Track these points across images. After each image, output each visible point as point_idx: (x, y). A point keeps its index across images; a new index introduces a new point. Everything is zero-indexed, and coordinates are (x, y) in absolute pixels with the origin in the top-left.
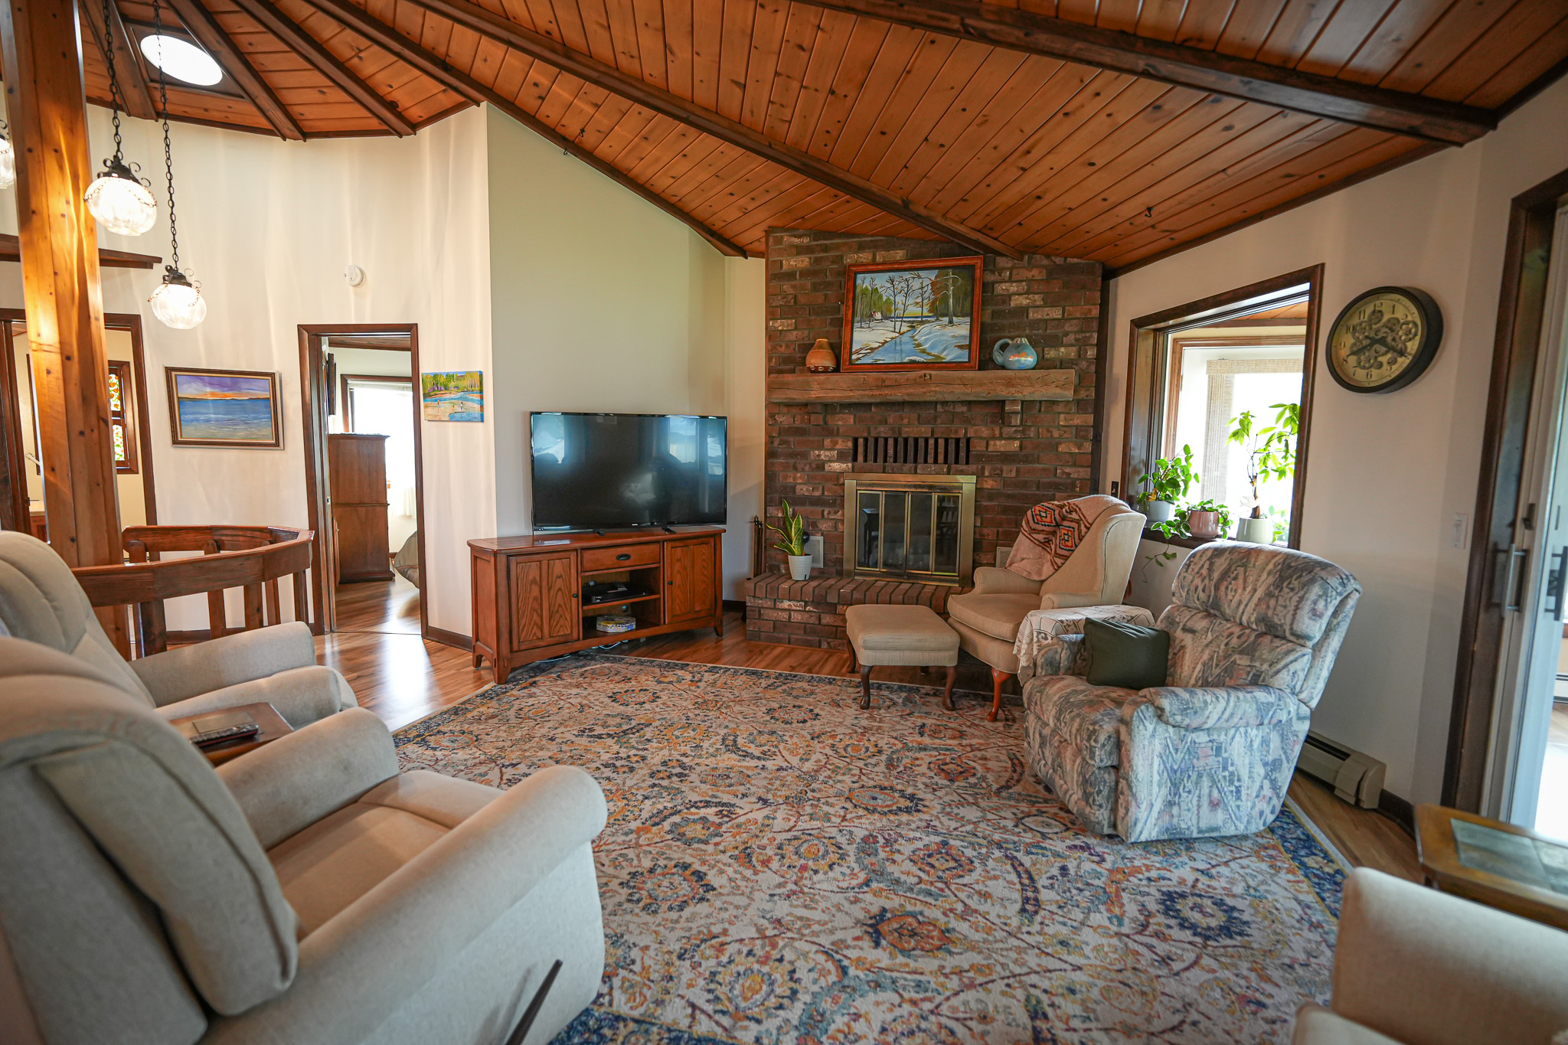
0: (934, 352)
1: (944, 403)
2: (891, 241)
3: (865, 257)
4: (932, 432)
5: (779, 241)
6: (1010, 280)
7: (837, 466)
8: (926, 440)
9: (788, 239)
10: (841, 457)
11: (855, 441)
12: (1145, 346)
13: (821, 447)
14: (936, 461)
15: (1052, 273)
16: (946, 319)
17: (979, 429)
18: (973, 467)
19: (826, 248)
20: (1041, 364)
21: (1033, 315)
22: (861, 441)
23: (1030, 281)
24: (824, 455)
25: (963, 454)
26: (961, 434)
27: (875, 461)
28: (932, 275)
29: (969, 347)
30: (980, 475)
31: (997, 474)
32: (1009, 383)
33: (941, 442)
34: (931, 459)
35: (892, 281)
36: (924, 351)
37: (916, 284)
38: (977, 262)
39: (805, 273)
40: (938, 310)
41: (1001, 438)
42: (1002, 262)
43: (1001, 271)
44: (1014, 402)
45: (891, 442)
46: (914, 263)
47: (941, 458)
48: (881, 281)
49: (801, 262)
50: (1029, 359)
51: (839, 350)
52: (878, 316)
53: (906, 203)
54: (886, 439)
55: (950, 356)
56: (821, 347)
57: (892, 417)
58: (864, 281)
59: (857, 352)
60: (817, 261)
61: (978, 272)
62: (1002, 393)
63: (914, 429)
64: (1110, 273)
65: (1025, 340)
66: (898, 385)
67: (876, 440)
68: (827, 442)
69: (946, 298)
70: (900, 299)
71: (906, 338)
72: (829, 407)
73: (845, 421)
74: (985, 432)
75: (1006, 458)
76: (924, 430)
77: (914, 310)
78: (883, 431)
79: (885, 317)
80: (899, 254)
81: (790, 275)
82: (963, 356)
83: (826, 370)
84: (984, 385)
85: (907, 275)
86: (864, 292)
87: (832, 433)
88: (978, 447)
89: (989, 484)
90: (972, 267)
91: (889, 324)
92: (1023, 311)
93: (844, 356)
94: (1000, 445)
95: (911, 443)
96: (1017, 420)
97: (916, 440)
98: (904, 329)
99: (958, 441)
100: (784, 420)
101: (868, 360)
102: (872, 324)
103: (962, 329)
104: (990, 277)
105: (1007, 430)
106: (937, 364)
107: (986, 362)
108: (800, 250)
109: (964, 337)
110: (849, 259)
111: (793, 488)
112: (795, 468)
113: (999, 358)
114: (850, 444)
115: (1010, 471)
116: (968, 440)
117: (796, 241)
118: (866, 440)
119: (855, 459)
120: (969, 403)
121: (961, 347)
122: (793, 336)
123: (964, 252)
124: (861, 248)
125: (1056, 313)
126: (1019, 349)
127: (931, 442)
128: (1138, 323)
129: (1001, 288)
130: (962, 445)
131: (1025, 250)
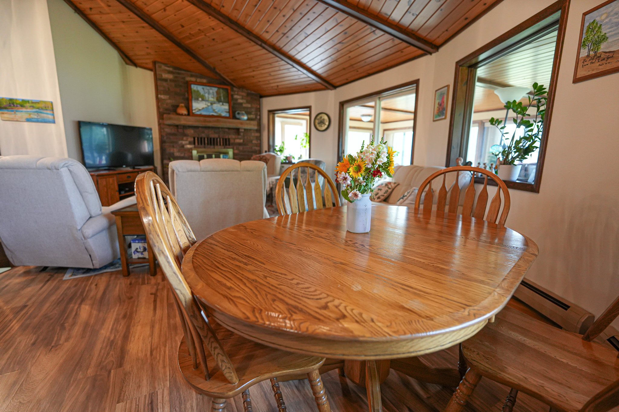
0: (219, 113)
1: (222, 128)
2: (202, 76)
3: (193, 79)
4: (219, 136)
5: (160, 67)
6: (238, 95)
7: (189, 146)
8: (217, 139)
9: (163, 67)
10: (190, 143)
11: (194, 138)
12: (271, 116)
13: (182, 140)
14: (220, 145)
15: (248, 94)
16: (221, 103)
17: (232, 137)
18: (231, 146)
19: (179, 74)
20: (249, 119)
21: (244, 105)
22: (196, 139)
23: (243, 96)
24: (184, 142)
25: (228, 143)
26: (227, 137)
27: (201, 144)
28: (216, 89)
29: (229, 112)
30: (233, 149)
31: (237, 149)
32: (242, 124)
33: (221, 140)
34: (219, 144)
35: (203, 89)
36: (216, 112)
37: (211, 91)
38: (228, 88)
39: (171, 80)
40: (219, 100)
41: (238, 138)
42: (235, 89)
43: (235, 91)
44: (242, 129)
45: (206, 139)
46: (210, 84)
47: (222, 144)
48: (200, 88)
49: (171, 76)
50: (245, 118)
51: (189, 108)
52: (200, 99)
53: (214, 69)
54: (204, 139)
55: (224, 114)
56: (182, 107)
57: (206, 131)
58: (194, 87)
59: (195, 110)
60: (176, 77)
61: (229, 91)
62: (239, 126)
63: (213, 135)
64: (262, 96)
65: (244, 112)
66: (210, 122)
67: (201, 138)
68: (185, 138)
69: (220, 97)
70: (207, 95)
71: (210, 107)
72: (185, 127)
73: (191, 132)
74: (234, 137)
75: (240, 144)
76: (216, 136)
77: (211, 99)
78: (203, 135)
79: (203, 100)
80: (205, 81)
81: (165, 80)
82: (227, 115)
83: (185, 115)
84: (233, 124)
85: (208, 88)
86: (194, 91)
87: (186, 135)
88: (232, 141)
89: (236, 151)
90: (227, 90)
91: (204, 102)
92: (241, 104)
93: (190, 111)
94: (238, 141)
95: (212, 140)
96: (242, 134)
97: (214, 139)
98: (209, 104)
99: (226, 139)
100: (167, 130)
101: (198, 113)
102: (199, 101)
103: (226, 107)
104: (232, 93)
105: (240, 137)
106: (220, 116)
107: (234, 117)
108: (169, 72)
109: (226, 109)
110: (188, 79)
111: (173, 154)
112: (173, 147)
113: (237, 116)
114: (192, 139)
115: (241, 148)
116: (229, 139)
117: (167, 68)
118: (198, 138)
119: (194, 144)
120: (229, 129)
121: (227, 112)
122: (169, 101)
123: (224, 84)
124: (192, 76)
125: (249, 106)
126: (243, 115)
127: (218, 140)
128: (270, 111)
129: (235, 96)
130: (227, 140)
131: (241, 87)
